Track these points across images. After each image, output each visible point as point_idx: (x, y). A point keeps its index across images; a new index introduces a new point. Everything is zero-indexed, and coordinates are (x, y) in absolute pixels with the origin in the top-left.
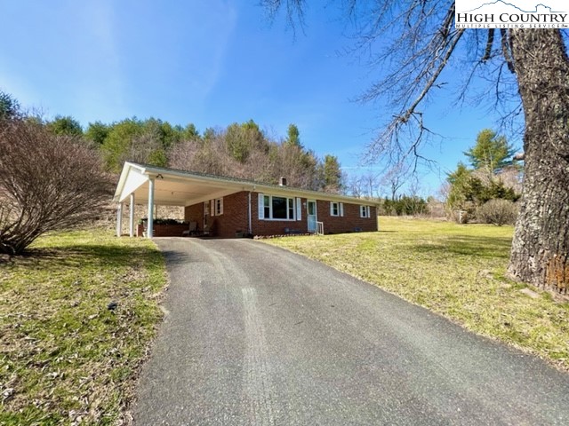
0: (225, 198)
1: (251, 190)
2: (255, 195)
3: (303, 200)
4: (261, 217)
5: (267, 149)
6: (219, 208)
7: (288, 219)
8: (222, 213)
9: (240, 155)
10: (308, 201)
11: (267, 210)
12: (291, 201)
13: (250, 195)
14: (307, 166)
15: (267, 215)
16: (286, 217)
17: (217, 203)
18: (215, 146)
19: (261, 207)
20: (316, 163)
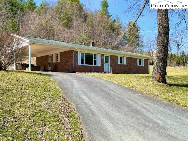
0: (61, 53)
1: (75, 50)
2: (77, 52)
3: (102, 55)
4: (79, 63)
5: (85, 17)
6: (57, 59)
7: (93, 65)
8: (59, 61)
9: (66, 21)
10: (105, 56)
11: (82, 60)
12: (95, 55)
13: (74, 52)
14: (113, 30)
15: (82, 62)
16: (92, 64)
17: (56, 56)
18: (48, 16)
19: (80, 58)
20: (121, 27)
